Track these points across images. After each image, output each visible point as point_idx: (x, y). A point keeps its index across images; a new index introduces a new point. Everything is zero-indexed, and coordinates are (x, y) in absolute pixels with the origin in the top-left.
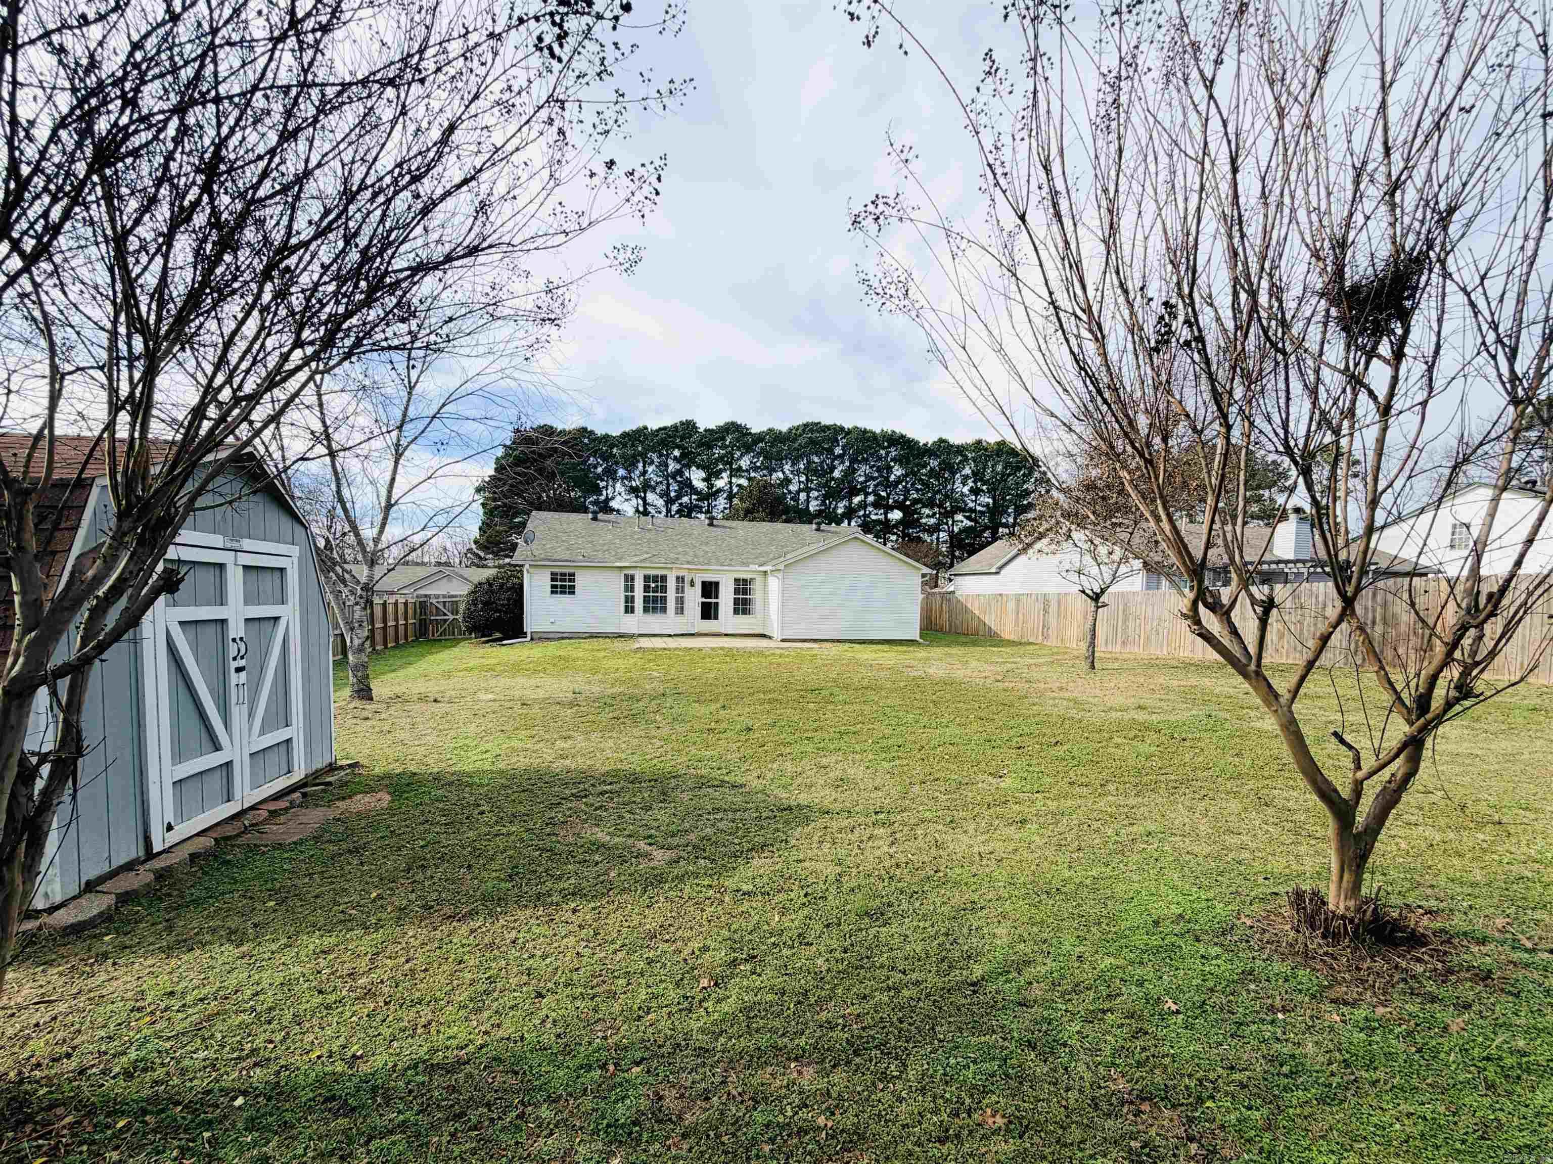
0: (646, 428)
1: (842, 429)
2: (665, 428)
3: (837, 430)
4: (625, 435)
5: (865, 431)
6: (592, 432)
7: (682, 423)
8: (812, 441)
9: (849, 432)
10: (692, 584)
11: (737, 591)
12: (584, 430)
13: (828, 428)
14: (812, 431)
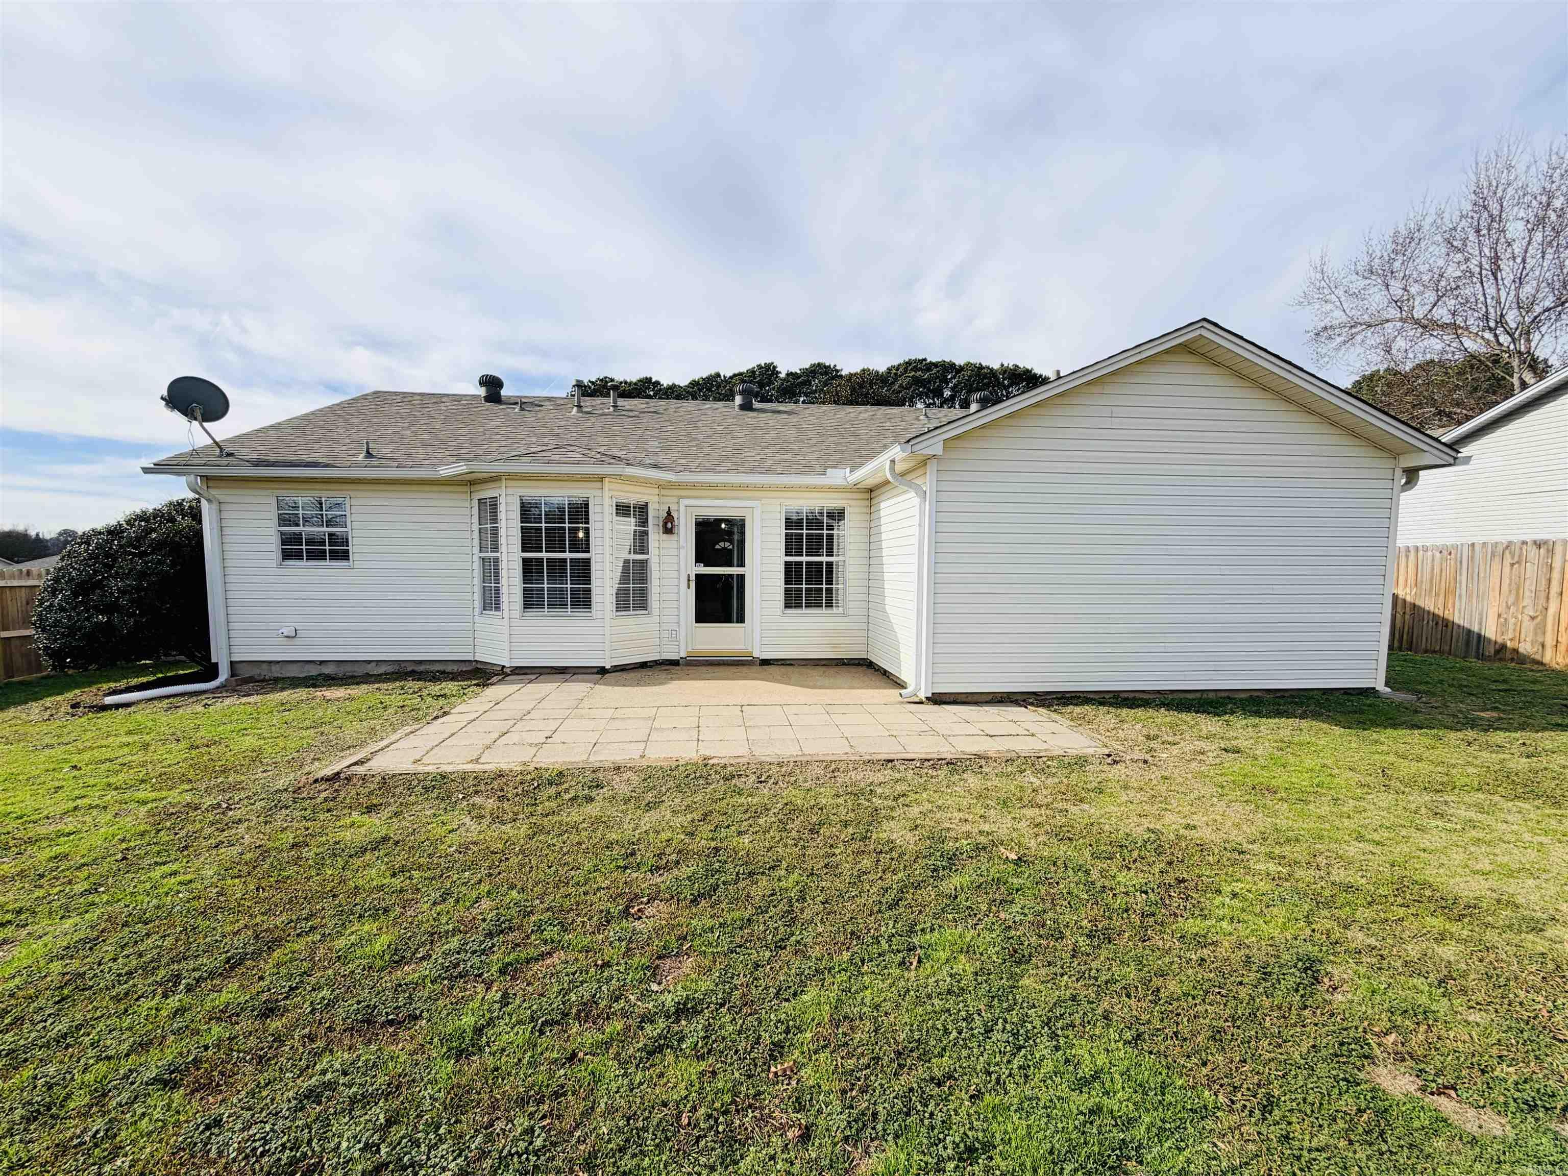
0: (718, 375)
1: (952, 366)
2: (741, 374)
3: (948, 368)
4: (694, 384)
5: (981, 367)
6: (657, 383)
7: (760, 367)
8: (917, 381)
9: (961, 369)
10: (669, 526)
11: (792, 545)
12: (649, 380)
13: (936, 365)
14: (915, 369)
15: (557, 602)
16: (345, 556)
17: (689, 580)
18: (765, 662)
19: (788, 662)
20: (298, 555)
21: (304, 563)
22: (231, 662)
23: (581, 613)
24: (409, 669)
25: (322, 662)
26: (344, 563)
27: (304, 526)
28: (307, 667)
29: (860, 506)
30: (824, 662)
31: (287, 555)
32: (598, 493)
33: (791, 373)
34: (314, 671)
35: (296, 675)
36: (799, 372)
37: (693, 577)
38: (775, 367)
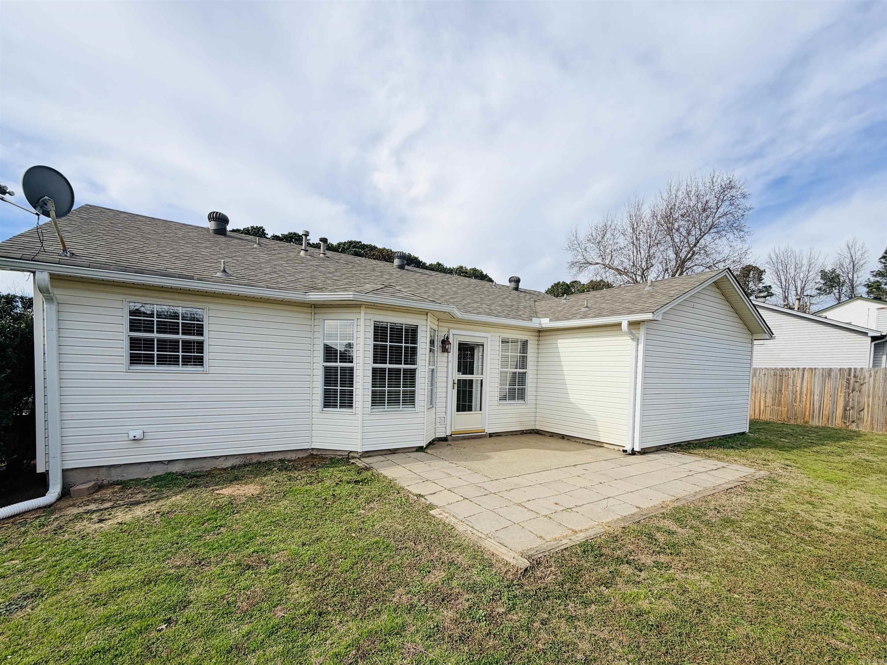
15: (394, 400)
16: (199, 361)
17: (454, 383)
18: (491, 435)
19: (499, 434)
20: (149, 360)
21: (155, 367)
22: (64, 471)
23: (409, 409)
24: (254, 461)
25: (170, 462)
26: (199, 368)
27: (157, 332)
28: (152, 468)
29: (535, 340)
30: (515, 433)
31: (135, 359)
32: (424, 323)
33: (276, 236)
34: (160, 471)
35: (139, 477)
36: (281, 236)
37: (456, 382)
38: (264, 230)
